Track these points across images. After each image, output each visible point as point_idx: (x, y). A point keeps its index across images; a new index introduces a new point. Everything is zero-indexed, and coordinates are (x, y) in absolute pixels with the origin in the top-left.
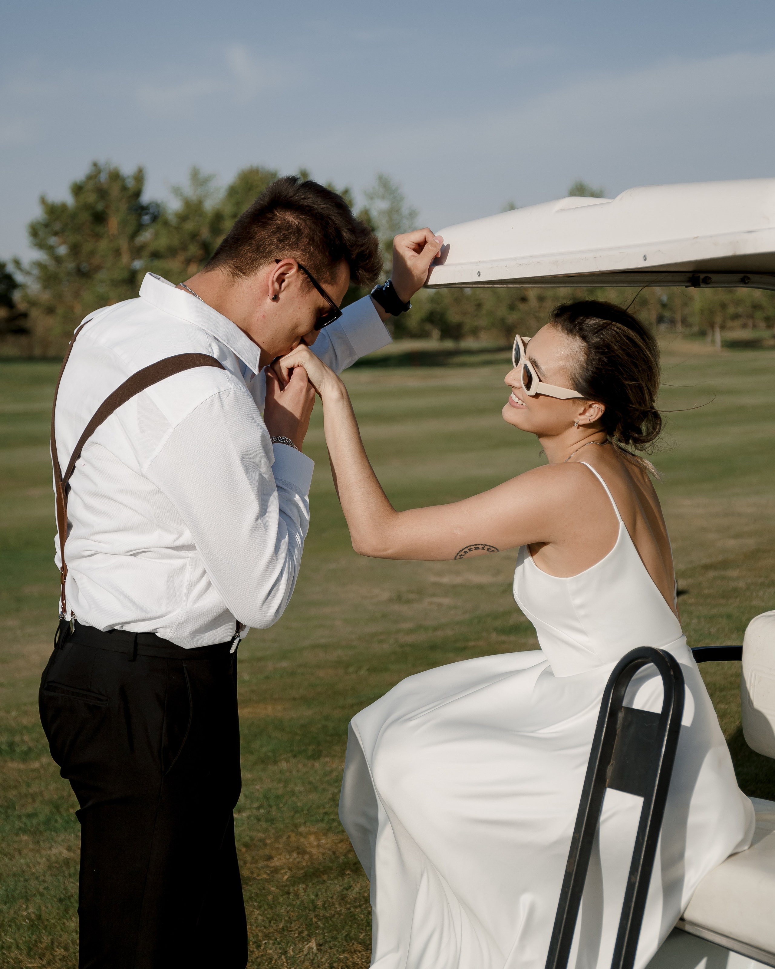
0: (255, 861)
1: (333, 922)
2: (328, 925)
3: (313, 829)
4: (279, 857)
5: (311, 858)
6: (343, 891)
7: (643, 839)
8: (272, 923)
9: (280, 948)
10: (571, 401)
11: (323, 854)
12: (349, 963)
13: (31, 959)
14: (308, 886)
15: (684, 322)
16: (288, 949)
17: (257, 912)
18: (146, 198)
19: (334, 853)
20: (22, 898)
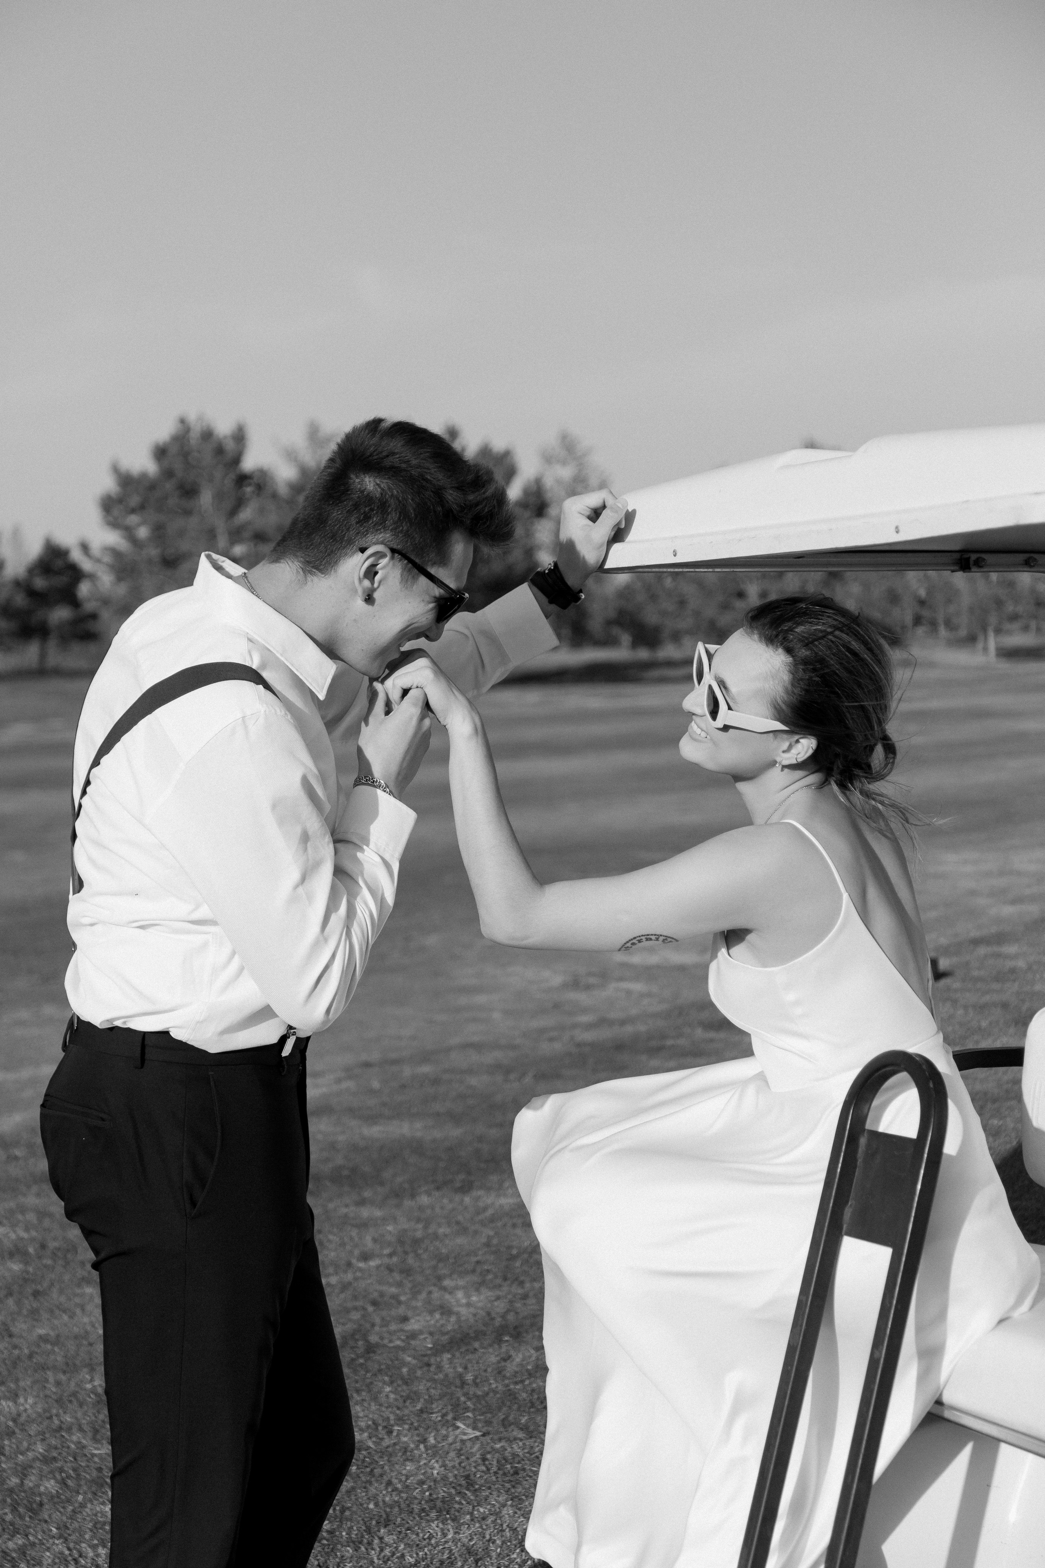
0: (385, 1323)
1: (486, 1402)
2: (479, 1406)
3: (461, 1283)
4: (417, 1318)
5: (459, 1320)
6: (499, 1362)
7: (891, 1303)
8: (408, 1404)
9: (418, 1435)
10: (771, 735)
11: (475, 1315)
12: (507, 1454)
13: (97, 1444)
14: (454, 1356)
15: (949, 624)
16: (427, 1435)
17: (388, 1389)
18: (250, 463)
19: (489, 1314)
20: (86, 1366)
